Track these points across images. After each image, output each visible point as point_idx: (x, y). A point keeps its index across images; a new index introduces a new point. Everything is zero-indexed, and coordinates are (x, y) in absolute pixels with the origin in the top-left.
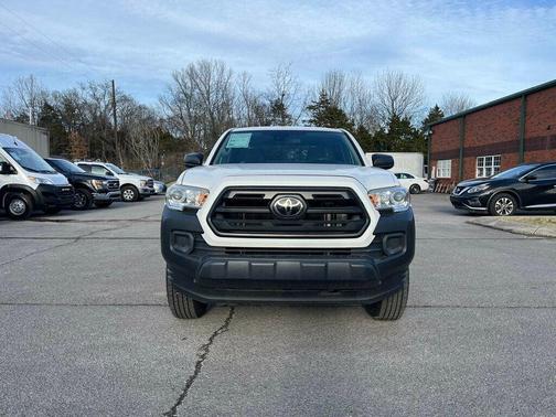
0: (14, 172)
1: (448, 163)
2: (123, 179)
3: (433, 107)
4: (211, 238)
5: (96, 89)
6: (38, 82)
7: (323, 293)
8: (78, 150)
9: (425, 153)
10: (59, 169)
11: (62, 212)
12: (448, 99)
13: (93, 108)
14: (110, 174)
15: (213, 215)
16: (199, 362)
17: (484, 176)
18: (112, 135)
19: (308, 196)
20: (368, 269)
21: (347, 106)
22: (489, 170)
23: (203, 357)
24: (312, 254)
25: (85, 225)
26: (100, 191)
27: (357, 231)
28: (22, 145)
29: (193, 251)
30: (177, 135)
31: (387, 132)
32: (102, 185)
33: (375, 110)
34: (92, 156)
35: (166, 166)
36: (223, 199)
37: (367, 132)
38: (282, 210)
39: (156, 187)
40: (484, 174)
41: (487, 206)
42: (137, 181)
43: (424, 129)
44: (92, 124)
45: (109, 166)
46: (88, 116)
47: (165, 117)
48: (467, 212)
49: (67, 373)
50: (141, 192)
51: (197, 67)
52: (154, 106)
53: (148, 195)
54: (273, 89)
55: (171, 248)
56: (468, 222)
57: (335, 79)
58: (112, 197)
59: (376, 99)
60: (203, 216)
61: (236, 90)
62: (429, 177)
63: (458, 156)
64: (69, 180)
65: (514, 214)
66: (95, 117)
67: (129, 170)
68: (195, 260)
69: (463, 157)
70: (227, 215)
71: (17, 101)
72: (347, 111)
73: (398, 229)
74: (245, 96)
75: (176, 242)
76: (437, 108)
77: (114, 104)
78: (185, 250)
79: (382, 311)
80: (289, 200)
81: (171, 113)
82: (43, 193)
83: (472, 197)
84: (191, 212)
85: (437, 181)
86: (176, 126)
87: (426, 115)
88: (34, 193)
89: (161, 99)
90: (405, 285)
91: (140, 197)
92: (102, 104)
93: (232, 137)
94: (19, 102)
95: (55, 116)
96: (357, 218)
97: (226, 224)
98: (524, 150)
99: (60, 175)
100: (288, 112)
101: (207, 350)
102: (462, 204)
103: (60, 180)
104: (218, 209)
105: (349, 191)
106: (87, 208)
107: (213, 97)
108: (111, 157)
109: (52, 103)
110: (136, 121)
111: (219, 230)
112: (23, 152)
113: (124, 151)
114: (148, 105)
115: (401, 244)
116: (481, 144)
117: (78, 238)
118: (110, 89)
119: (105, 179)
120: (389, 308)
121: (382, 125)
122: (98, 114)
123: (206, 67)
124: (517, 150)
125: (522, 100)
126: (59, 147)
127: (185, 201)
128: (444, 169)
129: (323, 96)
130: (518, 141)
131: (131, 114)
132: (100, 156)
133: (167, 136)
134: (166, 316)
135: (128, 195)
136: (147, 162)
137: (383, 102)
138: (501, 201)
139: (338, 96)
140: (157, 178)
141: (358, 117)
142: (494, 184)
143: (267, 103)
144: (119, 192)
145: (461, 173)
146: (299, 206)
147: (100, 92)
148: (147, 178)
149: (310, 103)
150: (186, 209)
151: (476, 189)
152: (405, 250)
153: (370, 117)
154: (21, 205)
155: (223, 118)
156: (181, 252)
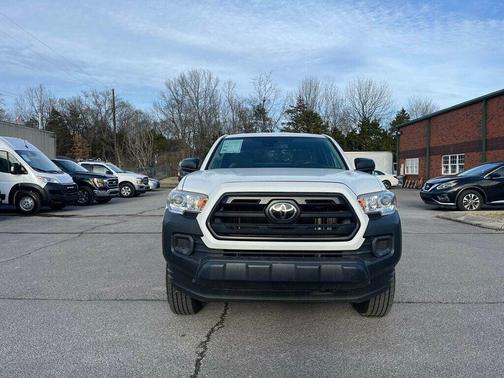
0: (25, 172)
1: (416, 161)
2: (122, 177)
3: (400, 110)
4: (210, 241)
5: (98, 97)
6: (46, 91)
7: (314, 293)
8: (81, 150)
9: (394, 152)
10: (65, 169)
11: (66, 208)
12: (413, 103)
13: (95, 113)
14: (109, 172)
15: (211, 219)
16: (198, 361)
17: (450, 173)
18: (112, 137)
19: (301, 201)
20: (359, 271)
21: (321, 110)
22: (454, 167)
23: (202, 355)
24: (305, 256)
25: (87, 221)
26: (101, 189)
27: (348, 234)
28: (32, 148)
29: (193, 253)
30: (169, 136)
31: (358, 132)
32: (103, 183)
33: (346, 114)
34: (94, 156)
35: (159, 164)
36: (221, 204)
37: (340, 133)
38: (277, 214)
39: (151, 184)
40: (450, 172)
41: (455, 202)
42: (134, 178)
43: (392, 130)
44: (94, 128)
45: (109, 165)
46: (91, 121)
47: (159, 121)
48: (436, 207)
49: (74, 371)
50: (137, 188)
51: (187, 76)
52: (150, 111)
53: (144, 192)
54: (255, 95)
55: (173, 250)
56: (438, 217)
57: (311, 86)
58: (112, 194)
59: (348, 104)
60: (202, 220)
61: (222, 96)
62: (398, 174)
63: (425, 155)
64: (74, 179)
65: (481, 209)
66: (96, 122)
67: (126, 168)
68: (195, 262)
69: (429, 155)
70: (225, 220)
71: (28, 108)
72: (321, 114)
73: (386, 232)
74: (230, 101)
75: (176, 244)
76: (403, 111)
77: (114, 110)
78: (185, 251)
79: (370, 309)
80: (283, 205)
81: (164, 118)
82: (50, 191)
83: (441, 193)
84: (191, 216)
85: (406, 177)
86: (169, 129)
87: (394, 117)
88: (42, 191)
89: (155, 105)
90: (392, 285)
91: (136, 193)
92: (103, 110)
93: (225, 143)
94: (30, 108)
95: (61, 120)
96: (348, 222)
97: (224, 227)
98: (486, 150)
99: (66, 174)
100: (269, 116)
101: (206, 348)
102: (431, 200)
103: (66, 179)
104: (217, 214)
105: (340, 196)
106: (89, 203)
107: (201, 103)
108: (110, 157)
109: (59, 109)
110: (133, 125)
111: (218, 233)
112: (33, 154)
113: (121, 151)
114: (143, 110)
115: (389, 245)
116: (446, 144)
117: (82, 233)
118: (111, 97)
119: (105, 178)
120: (376, 306)
121: (354, 126)
122: (100, 118)
123: (195, 76)
124: (479, 149)
125: (483, 104)
126: (65, 149)
127: (185, 206)
128: (412, 166)
129: (300, 101)
130: (480, 141)
131: (129, 118)
132: (101, 157)
133: (160, 138)
134: (164, 312)
135: (126, 191)
136: (142, 161)
137: (354, 105)
138: (468, 197)
139: (314, 101)
140: (151, 176)
141: (331, 119)
142: (461, 181)
143: (250, 107)
144: (117, 189)
145: (428, 171)
146: (293, 211)
147: (101, 99)
148: (143, 176)
149: (288, 107)
150: (186, 214)
151: (444, 186)
152: (393, 252)
153: (342, 120)
154: (30, 202)
155: (210, 122)
156: (181, 253)
